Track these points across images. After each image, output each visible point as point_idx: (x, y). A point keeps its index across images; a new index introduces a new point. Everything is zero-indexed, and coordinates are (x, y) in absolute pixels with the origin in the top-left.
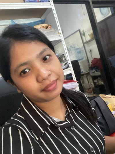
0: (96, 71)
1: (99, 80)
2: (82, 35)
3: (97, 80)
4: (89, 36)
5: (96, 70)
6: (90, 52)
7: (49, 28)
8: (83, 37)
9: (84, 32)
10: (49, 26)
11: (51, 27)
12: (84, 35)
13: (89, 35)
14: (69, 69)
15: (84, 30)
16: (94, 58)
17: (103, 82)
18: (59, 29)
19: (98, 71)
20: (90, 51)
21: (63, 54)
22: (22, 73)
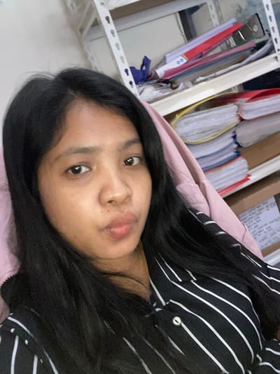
14: (274, 55)
21: (257, 14)
22: (70, 171)
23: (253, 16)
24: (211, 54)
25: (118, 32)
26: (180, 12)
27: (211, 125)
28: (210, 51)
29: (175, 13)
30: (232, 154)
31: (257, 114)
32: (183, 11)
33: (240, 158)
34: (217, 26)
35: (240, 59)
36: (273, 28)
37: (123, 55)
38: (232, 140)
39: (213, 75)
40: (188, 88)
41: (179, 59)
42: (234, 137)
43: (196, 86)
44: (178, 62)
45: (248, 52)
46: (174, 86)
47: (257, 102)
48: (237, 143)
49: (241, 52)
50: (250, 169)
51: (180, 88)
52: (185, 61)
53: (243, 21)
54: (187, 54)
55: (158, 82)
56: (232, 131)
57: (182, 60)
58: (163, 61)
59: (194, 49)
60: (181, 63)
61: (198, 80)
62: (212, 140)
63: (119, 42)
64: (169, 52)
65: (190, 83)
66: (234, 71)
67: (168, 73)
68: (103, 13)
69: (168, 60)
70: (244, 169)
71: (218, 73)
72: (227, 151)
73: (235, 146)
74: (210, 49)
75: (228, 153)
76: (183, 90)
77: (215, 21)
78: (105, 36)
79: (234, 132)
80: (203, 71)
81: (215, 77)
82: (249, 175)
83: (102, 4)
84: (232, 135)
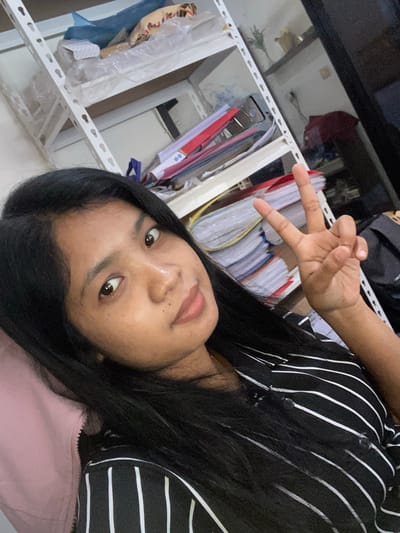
0: (326, 160)
1: (343, 186)
2: (253, 47)
3: (333, 190)
4: (280, 43)
5: (327, 157)
6: (292, 101)
7: (188, 14)
8: (259, 52)
9: (256, 33)
10: (187, 9)
11: (197, 11)
12: (260, 43)
13: (276, 39)
14: (281, 138)
15: (258, 28)
16: (312, 118)
17: (356, 190)
18: (221, 12)
19: (334, 157)
20: (290, 95)
21: (251, 97)
22: (102, 296)
23: (247, 100)
24: (210, 146)
25: (100, 131)
26: (157, 107)
27: (231, 225)
28: (209, 143)
29: (152, 109)
30: (264, 256)
31: (281, 204)
32: (161, 106)
33: (275, 259)
34: (205, 118)
35: (245, 148)
36: (273, 109)
37: (111, 156)
38: (261, 239)
39: (220, 167)
40: (195, 186)
41: (176, 155)
42: (263, 235)
43: (205, 182)
44: (176, 159)
45: (250, 140)
46: (177, 187)
47: (278, 190)
48: (267, 242)
49: (243, 139)
50: (290, 270)
51: (186, 187)
52: (184, 157)
53: (235, 107)
54: (184, 149)
55: (157, 185)
56: (258, 227)
57: (180, 156)
58: (156, 161)
59: (191, 143)
60: (180, 160)
61: (204, 176)
62: (239, 241)
63: (103, 142)
64: (162, 149)
65: (196, 179)
66: (244, 160)
67: (168, 172)
68: (78, 111)
69: (161, 159)
70: (283, 270)
71: (227, 164)
72: (257, 253)
73: (266, 245)
74: (209, 140)
75: (260, 255)
76: (190, 189)
77: (202, 112)
78: (85, 138)
79: (261, 229)
80: (207, 166)
81: (223, 169)
82: (291, 277)
83: (75, 101)
84: (259, 233)
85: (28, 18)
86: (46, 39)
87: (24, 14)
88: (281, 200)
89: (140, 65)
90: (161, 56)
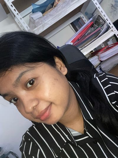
14: (111, 30)
23: (98, 16)
29: (69, 25)
32: (72, 23)
38: (100, 71)
48: (102, 71)
84: (99, 68)
85: (17, 12)
86: (23, 18)
87: (16, 11)
88: (107, 56)
89: (54, 17)
90: (60, 12)
